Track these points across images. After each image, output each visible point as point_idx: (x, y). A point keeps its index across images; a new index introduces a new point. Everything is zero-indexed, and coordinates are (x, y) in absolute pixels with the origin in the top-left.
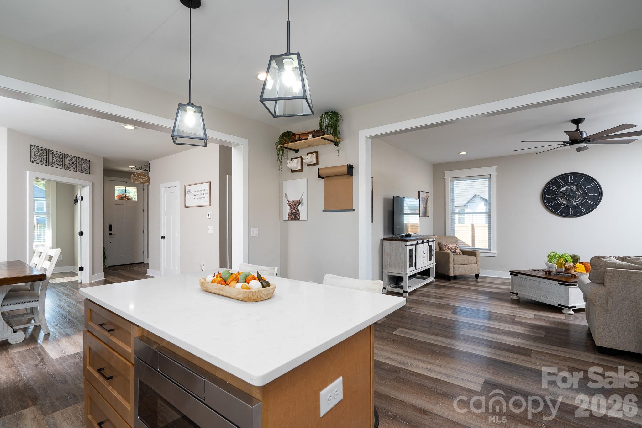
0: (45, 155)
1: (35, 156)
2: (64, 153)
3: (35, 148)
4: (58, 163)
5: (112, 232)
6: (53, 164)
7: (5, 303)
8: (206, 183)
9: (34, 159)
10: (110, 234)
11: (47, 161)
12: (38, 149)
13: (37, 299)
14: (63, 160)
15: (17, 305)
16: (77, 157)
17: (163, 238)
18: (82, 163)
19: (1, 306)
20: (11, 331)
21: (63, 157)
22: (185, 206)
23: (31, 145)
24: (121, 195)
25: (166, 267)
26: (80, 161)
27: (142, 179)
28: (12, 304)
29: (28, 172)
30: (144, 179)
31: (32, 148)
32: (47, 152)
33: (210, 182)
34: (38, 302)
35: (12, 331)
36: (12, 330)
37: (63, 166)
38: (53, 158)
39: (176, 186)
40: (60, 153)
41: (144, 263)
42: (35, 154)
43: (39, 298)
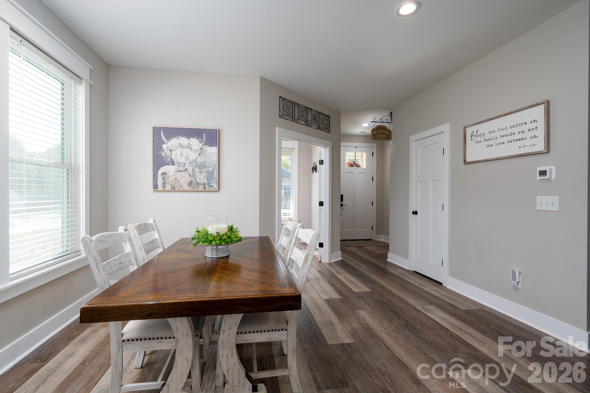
0: (292, 108)
1: (283, 109)
2: (307, 107)
3: (283, 100)
4: (303, 119)
5: (343, 203)
6: (298, 119)
7: (243, 330)
8: (537, 105)
9: (282, 113)
10: (342, 205)
11: (293, 116)
12: (286, 101)
13: (284, 326)
14: (307, 115)
15: (257, 333)
16: (318, 112)
17: (415, 213)
18: (323, 119)
19: (237, 333)
20: (248, 390)
21: (307, 111)
22: (465, 161)
23: (280, 97)
24: (351, 163)
25: (419, 257)
26: (321, 116)
27: (383, 133)
28: (252, 332)
29: (277, 128)
30: (385, 133)
31: (281, 101)
32: (293, 104)
33: (548, 102)
34: (286, 331)
35: (250, 389)
36: (250, 386)
37: (306, 122)
38: (298, 113)
39: (443, 132)
40: (304, 107)
41: (373, 240)
42: (283, 107)
43: (287, 322)
